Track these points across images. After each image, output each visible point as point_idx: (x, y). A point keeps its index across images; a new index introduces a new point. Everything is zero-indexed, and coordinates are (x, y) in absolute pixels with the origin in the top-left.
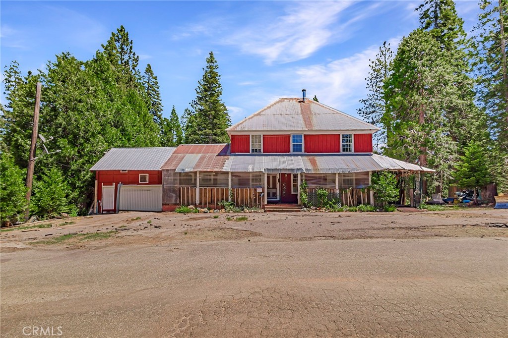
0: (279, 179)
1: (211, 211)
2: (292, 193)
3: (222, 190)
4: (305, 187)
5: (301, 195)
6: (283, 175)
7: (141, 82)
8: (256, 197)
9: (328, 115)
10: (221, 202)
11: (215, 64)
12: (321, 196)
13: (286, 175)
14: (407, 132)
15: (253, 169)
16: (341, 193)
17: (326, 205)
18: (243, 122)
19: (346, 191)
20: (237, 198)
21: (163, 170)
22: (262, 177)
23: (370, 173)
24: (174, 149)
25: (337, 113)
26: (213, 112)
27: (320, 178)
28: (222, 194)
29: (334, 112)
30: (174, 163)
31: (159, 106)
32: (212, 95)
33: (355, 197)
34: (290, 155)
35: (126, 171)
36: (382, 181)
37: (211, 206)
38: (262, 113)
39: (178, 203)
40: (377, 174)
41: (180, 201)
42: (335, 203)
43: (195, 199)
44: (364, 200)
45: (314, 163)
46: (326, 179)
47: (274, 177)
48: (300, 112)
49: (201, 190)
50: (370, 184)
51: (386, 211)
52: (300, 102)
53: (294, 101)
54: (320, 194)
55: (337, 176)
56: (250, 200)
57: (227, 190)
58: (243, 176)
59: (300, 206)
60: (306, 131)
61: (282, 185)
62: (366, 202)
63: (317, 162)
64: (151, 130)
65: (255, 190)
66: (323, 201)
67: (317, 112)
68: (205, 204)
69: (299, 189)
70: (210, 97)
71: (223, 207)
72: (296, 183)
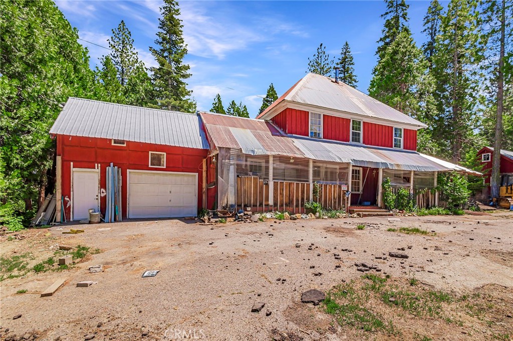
1: (299, 216)
3: (303, 186)
8: (340, 197)
12: (402, 197)
16: (415, 194)
17: (406, 208)
20: (320, 198)
21: (220, 148)
23: (436, 173)
28: (303, 192)
33: (425, 199)
34: (351, 145)
35: (122, 142)
37: (289, 208)
44: (431, 202)
49: (275, 184)
50: (436, 184)
52: (333, 82)
54: (402, 194)
55: (412, 174)
56: (334, 200)
57: (308, 185)
59: (381, 208)
62: (433, 204)
63: (386, 156)
65: (340, 187)
66: (404, 202)
68: (282, 205)
72: (357, 181)
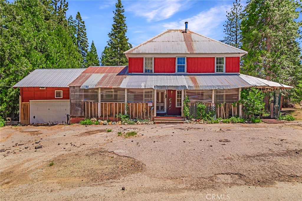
0: (166, 95)
1: (110, 123)
2: (176, 106)
3: (120, 105)
4: (187, 102)
5: (184, 109)
6: (169, 91)
7: (73, 25)
8: (147, 111)
9: (205, 42)
10: (119, 114)
11: (122, 8)
12: (200, 109)
13: (172, 92)
14: (260, 58)
15: (145, 86)
16: (216, 107)
17: (204, 117)
18: (139, 47)
19: (220, 105)
20: (132, 112)
21: (70, 87)
22: (153, 94)
23: (240, 90)
24: (84, 70)
25: (212, 40)
26: (120, 45)
27: (198, 94)
28: (120, 108)
29: (210, 40)
30: (80, 81)
31: (86, 43)
32: (119, 32)
33: (227, 110)
34: (175, 75)
35: (44, 88)
36: (251, 96)
37: (110, 118)
38: (154, 40)
39: (83, 115)
40: (246, 90)
41: (85, 114)
42: (211, 116)
43: (97, 112)
44: (234, 113)
45: (194, 81)
46: (203, 95)
47: (162, 93)
48: (183, 39)
49: (102, 104)
50: (240, 98)
51: (253, 122)
52: (183, 32)
53: (179, 31)
54: (200, 108)
55: (213, 92)
56: (142, 113)
57: (123, 104)
58: (137, 92)
59: (183, 118)
60: (188, 54)
61: (168, 100)
62: (236, 114)
63: (197, 80)
64: (74, 58)
65: (147, 104)
66: (202, 113)
67: (197, 40)
68: (106, 116)
69: (182, 104)
70: (118, 33)
71: (120, 119)
72: (180, 99)
